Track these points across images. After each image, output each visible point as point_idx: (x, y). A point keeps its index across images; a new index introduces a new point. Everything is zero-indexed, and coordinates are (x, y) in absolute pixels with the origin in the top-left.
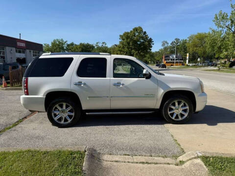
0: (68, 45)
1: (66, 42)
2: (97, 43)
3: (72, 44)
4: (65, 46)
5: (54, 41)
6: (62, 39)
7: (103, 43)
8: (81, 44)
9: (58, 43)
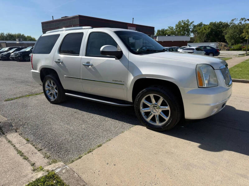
0: (195, 26)
1: (192, 23)
2: (233, 20)
3: (200, 25)
4: (191, 28)
5: (180, 23)
6: (188, 20)
7: (242, 19)
8: (211, 24)
9: (183, 24)
